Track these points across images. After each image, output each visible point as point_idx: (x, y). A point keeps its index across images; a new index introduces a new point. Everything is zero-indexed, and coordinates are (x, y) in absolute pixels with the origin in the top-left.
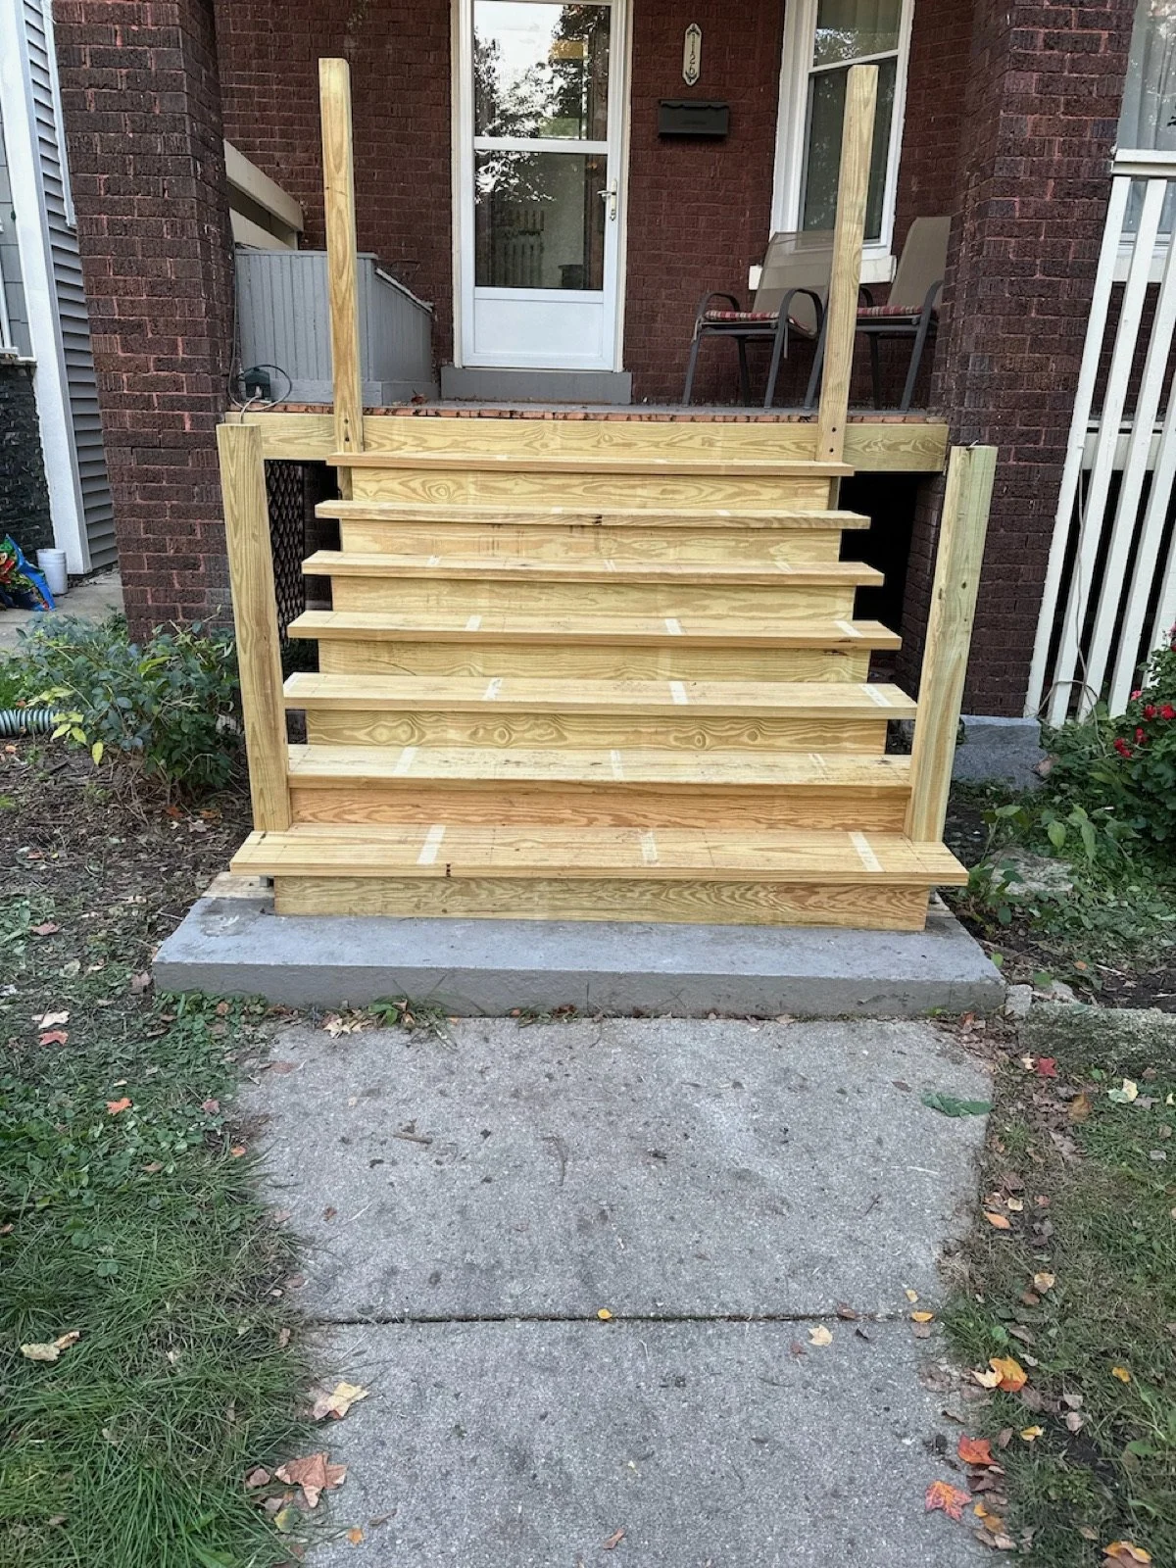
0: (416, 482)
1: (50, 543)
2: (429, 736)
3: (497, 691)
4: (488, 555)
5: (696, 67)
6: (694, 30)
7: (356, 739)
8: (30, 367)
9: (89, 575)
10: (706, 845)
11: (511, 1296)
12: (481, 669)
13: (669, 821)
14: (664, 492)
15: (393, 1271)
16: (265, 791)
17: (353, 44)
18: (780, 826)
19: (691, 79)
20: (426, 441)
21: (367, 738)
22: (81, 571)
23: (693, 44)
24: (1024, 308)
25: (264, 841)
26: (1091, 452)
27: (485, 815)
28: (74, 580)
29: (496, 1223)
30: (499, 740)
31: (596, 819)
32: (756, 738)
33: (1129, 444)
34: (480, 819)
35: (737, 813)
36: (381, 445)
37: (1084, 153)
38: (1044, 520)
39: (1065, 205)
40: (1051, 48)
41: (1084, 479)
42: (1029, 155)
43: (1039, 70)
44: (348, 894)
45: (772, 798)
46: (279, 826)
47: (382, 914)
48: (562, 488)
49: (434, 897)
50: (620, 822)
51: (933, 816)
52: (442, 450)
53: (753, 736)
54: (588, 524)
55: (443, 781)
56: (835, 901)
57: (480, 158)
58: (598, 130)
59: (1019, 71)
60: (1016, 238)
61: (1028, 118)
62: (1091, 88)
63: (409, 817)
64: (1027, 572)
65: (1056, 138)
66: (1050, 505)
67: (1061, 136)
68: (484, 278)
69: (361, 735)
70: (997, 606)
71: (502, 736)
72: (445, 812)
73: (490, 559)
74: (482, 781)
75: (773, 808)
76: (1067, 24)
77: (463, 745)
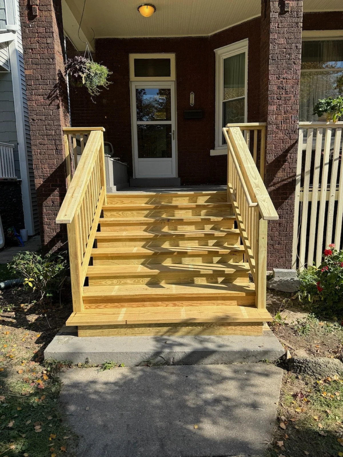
0: (120, 213)
1: (23, 227)
2: (122, 282)
3: (140, 269)
4: (139, 231)
5: (193, 102)
6: (192, 93)
7: (102, 284)
8: (20, 181)
9: (34, 236)
10: (199, 312)
11: (140, 452)
12: (137, 263)
13: (189, 305)
14: (186, 212)
15: (107, 445)
16: (76, 301)
17: (105, 101)
18: (220, 305)
19: (192, 105)
20: (123, 201)
21: (105, 284)
23: (192, 97)
25: (76, 315)
26: (302, 197)
27: (137, 305)
28: (30, 237)
29: (137, 429)
30: (142, 283)
31: (168, 305)
32: (213, 279)
34: (136, 306)
35: (208, 301)
36: (111, 203)
37: (290, 123)
38: (291, 215)
39: (287, 136)
40: (279, 99)
41: (301, 204)
42: (276, 125)
43: (276, 105)
44: (98, 331)
45: (217, 297)
46: (80, 311)
47: (108, 336)
48: (159, 212)
49: (123, 330)
50: (175, 305)
51: (262, 301)
52: (128, 204)
53: (212, 279)
54: (166, 222)
55: (125, 296)
56: (236, 327)
57: (139, 126)
58: (169, 118)
59: (271, 105)
60: (275, 144)
61: (275, 116)
62: (291, 108)
63: (116, 306)
64: (288, 229)
65: (283, 120)
66: (292, 211)
67: (284, 120)
68: (141, 156)
69: (103, 283)
70: (281, 239)
71: (142, 281)
72: (126, 304)
73: (140, 232)
74: (136, 295)
75: (218, 300)
76: (282, 94)
77: (132, 284)
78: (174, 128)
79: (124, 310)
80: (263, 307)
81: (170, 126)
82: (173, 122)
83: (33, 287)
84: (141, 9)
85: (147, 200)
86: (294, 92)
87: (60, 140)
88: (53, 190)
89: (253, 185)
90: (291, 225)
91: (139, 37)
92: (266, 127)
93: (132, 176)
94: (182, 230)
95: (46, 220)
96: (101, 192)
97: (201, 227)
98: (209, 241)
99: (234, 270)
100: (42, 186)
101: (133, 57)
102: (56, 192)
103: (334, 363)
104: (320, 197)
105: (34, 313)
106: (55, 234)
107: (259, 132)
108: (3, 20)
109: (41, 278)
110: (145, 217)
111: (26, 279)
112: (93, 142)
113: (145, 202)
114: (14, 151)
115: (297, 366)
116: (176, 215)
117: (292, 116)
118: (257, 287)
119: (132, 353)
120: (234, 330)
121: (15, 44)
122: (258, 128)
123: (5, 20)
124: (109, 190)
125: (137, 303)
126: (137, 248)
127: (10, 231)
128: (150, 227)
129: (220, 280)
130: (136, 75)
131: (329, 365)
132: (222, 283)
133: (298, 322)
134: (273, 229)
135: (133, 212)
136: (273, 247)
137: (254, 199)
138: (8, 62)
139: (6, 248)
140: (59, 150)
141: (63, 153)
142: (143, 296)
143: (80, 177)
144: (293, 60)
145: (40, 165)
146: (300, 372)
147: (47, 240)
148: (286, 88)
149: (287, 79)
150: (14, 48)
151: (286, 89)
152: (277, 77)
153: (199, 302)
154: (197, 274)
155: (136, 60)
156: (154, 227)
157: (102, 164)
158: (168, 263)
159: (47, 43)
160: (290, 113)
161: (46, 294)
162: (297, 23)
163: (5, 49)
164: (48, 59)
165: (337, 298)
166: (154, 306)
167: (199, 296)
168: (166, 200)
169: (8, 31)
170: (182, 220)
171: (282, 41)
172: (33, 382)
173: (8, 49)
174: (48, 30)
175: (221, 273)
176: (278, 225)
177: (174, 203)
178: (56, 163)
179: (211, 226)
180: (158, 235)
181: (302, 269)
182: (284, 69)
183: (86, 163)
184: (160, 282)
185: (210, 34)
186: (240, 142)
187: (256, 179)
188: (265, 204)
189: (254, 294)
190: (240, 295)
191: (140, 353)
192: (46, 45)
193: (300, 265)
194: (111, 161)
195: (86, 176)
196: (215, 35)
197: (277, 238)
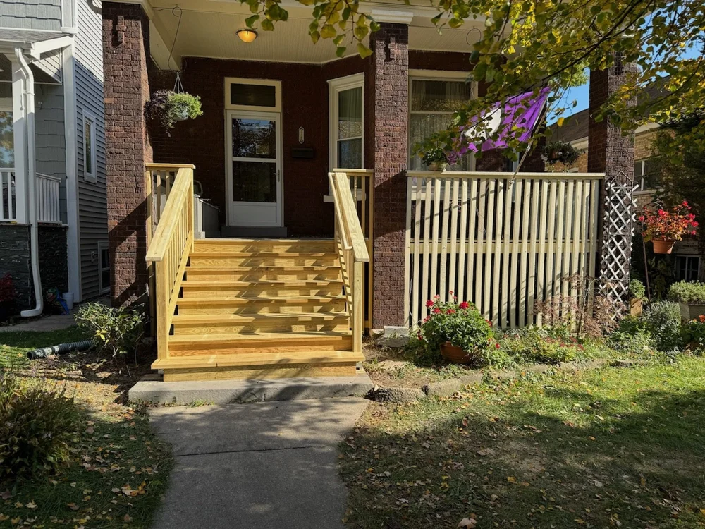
0: (211, 261)
1: (67, 291)
2: (212, 330)
3: (233, 317)
4: (233, 279)
5: (303, 139)
6: (301, 128)
7: (189, 333)
8: (66, 228)
9: (80, 303)
14: (288, 261)
16: (162, 346)
18: (317, 350)
19: (301, 142)
20: (214, 247)
21: (193, 332)
22: (78, 301)
23: (301, 132)
24: (387, 210)
25: (161, 361)
26: (412, 249)
28: (75, 304)
31: (262, 351)
33: (423, 246)
34: (227, 353)
36: (200, 250)
40: (386, 147)
41: (412, 256)
42: (384, 172)
43: (384, 152)
44: (186, 375)
45: (314, 342)
46: (165, 357)
47: (196, 380)
48: (257, 261)
49: (213, 374)
50: (270, 351)
51: (358, 344)
52: (219, 250)
53: (311, 326)
54: (264, 270)
55: (216, 341)
56: (331, 368)
57: (235, 163)
58: (273, 156)
59: (379, 152)
61: (382, 163)
62: (398, 156)
68: (236, 198)
69: (191, 332)
70: (392, 293)
71: (235, 330)
72: (217, 351)
73: (234, 281)
74: (228, 341)
75: (314, 345)
76: (390, 141)
77: (223, 333)
78: (279, 167)
79: (214, 357)
80: (358, 351)
81: (274, 165)
82: (278, 161)
83: (106, 339)
84: (240, 34)
85: (243, 247)
86: (402, 140)
87: (142, 177)
88: (130, 234)
89: (351, 230)
91: (237, 59)
92: (374, 174)
93: (225, 223)
94: (281, 279)
95: (119, 269)
96: (188, 236)
97: (304, 277)
98: (311, 291)
99: (334, 317)
100: (116, 228)
101: (229, 81)
102: (133, 236)
103: (414, 391)
104: (431, 249)
105: (106, 371)
106: (129, 285)
107: (367, 178)
108: (57, 19)
109: (117, 329)
110: (240, 266)
111: (98, 331)
112: (181, 181)
113: (241, 250)
114: (60, 187)
115: (382, 395)
116: (276, 264)
118: (353, 332)
119: (222, 390)
120: (329, 371)
121: (71, 50)
122: (367, 175)
123: (61, 21)
124: (197, 236)
125: (228, 350)
126: (230, 297)
127: (50, 292)
128: (245, 276)
129: (319, 327)
130: (232, 103)
131: (409, 393)
132: (320, 330)
133: (396, 368)
134: (383, 283)
135: (226, 260)
136: (384, 303)
137: (350, 243)
138: (60, 72)
139: (43, 316)
140: (139, 189)
141: (145, 192)
142: (234, 342)
143: (168, 217)
144: (399, 107)
145: (116, 204)
146: (384, 400)
147: (118, 293)
148: (393, 136)
149: (394, 126)
150: (69, 55)
152: (383, 124)
153: (296, 347)
154: (295, 321)
155: (233, 86)
156: (251, 276)
157: (191, 205)
158: (265, 312)
159: (133, 72)
160: (398, 161)
161: (118, 351)
162: (403, 71)
163: (58, 56)
164: (133, 88)
165: (435, 345)
166: (247, 352)
167: (295, 340)
168: (266, 249)
169: (64, 34)
170: (282, 268)
171: (388, 88)
172: (119, 416)
173: (62, 56)
174: (135, 58)
175: (321, 320)
176: (389, 278)
177: (275, 251)
178: (135, 202)
179: (315, 276)
180: (254, 284)
181: (415, 327)
182: (391, 116)
183: (175, 203)
184: (255, 330)
185: (322, 63)
186: (345, 189)
187: (354, 225)
188: (359, 247)
189: (351, 338)
190: (336, 339)
191: (231, 390)
192: (131, 73)
193: (413, 323)
194: (200, 202)
195: (175, 216)
196: (328, 64)
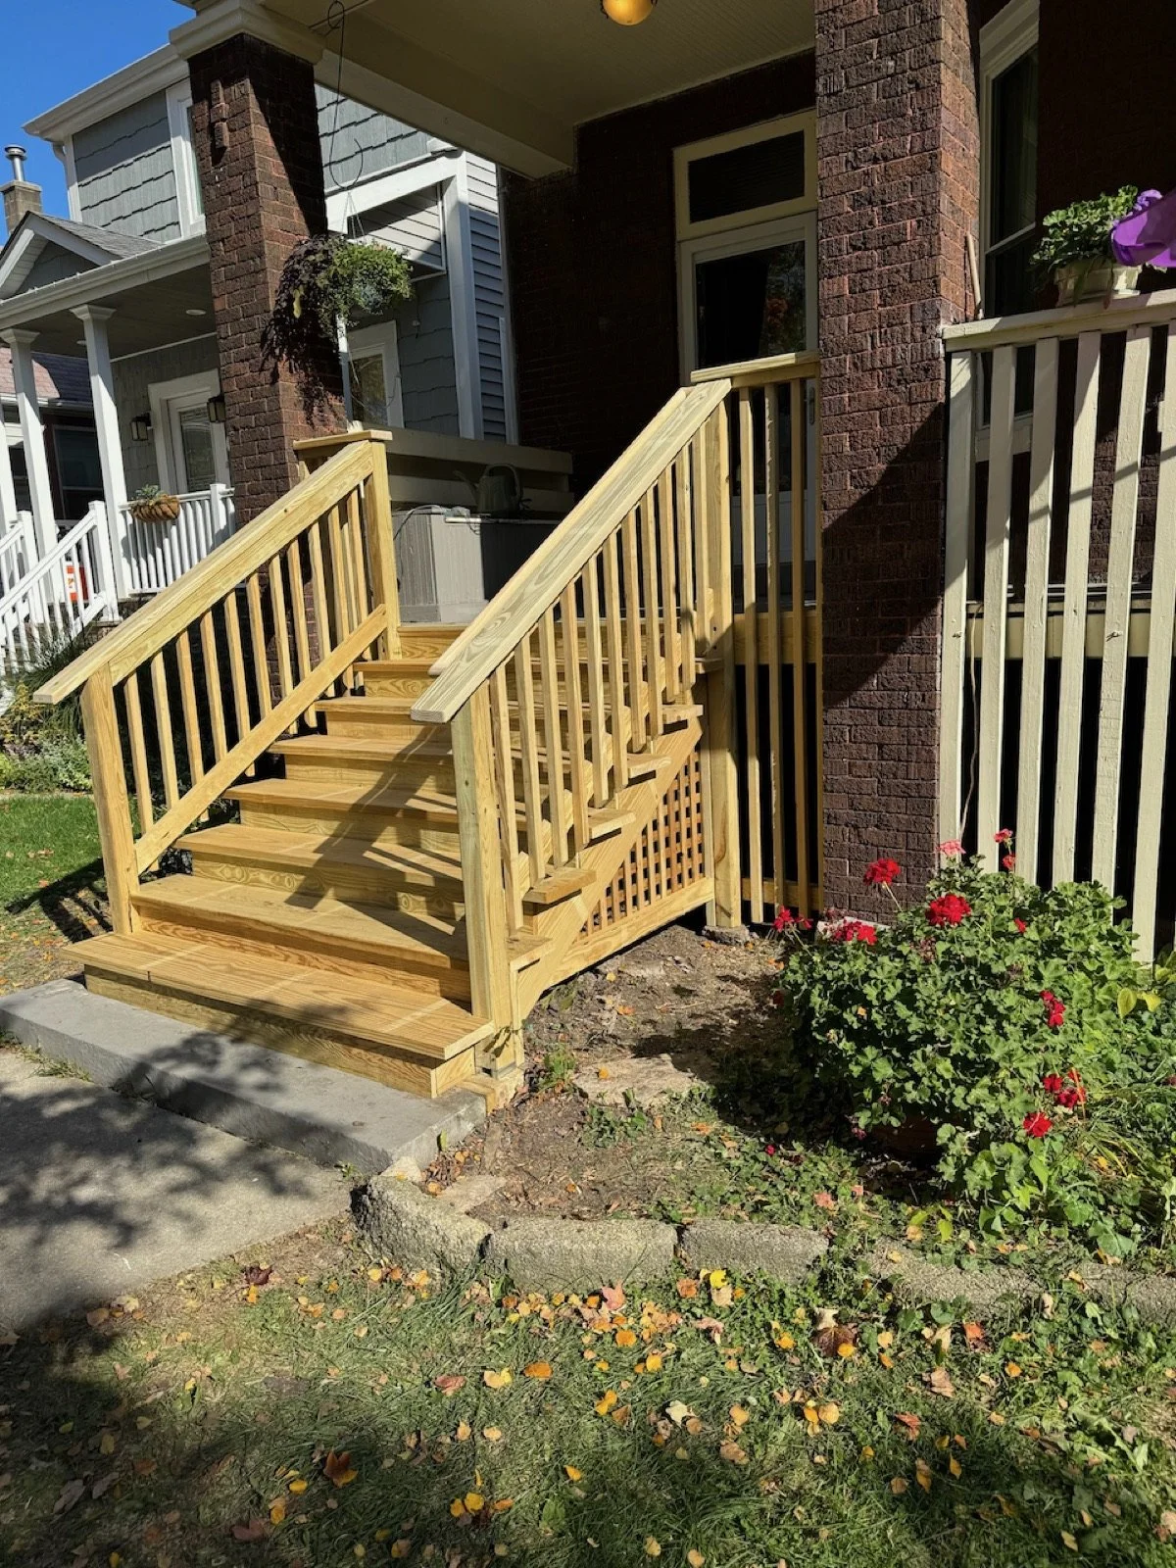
0: (400, 682)
2: (251, 876)
26: (974, 640)
27: (230, 942)
30: (286, 886)
31: (289, 957)
32: (442, 906)
33: (1021, 628)
34: (227, 945)
35: (371, 967)
36: (411, 654)
37: (908, 338)
38: (923, 714)
39: (896, 391)
40: (860, 249)
42: (853, 352)
43: (849, 272)
44: (115, 985)
50: (302, 961)
51: (483, 993)
53: (439, 904)
59: (831, 277)
60: (851, 431)
61: (846, 318)
62: (907, 275)
63: (192, 936)
64: (912, 770)
65: (877, 331)
66: (927, 697)
67: (881, 327)
69: (217, 872)
70: (886, 805)
71: (289, 883)
76: (871, 223)
86: (919, 206)
90: (924, 753)
103: (441, 1233)
117: (911, 307)
120: (366, 1063)
125: (229, 938)
130: (699, 217)
133: (628, 1100)
134: (855, 765)
136: (859, 836)
144: (909, 72)
148: (886, 198)
149: (886, 159)
150: (457, 200)
151: (883, 202)
152: (847, 161)
160: (907, 295)
163: (432, 209)
169: (434, 156)
173: (442, 207)
182: (875, 122)
197: (874, 800)
